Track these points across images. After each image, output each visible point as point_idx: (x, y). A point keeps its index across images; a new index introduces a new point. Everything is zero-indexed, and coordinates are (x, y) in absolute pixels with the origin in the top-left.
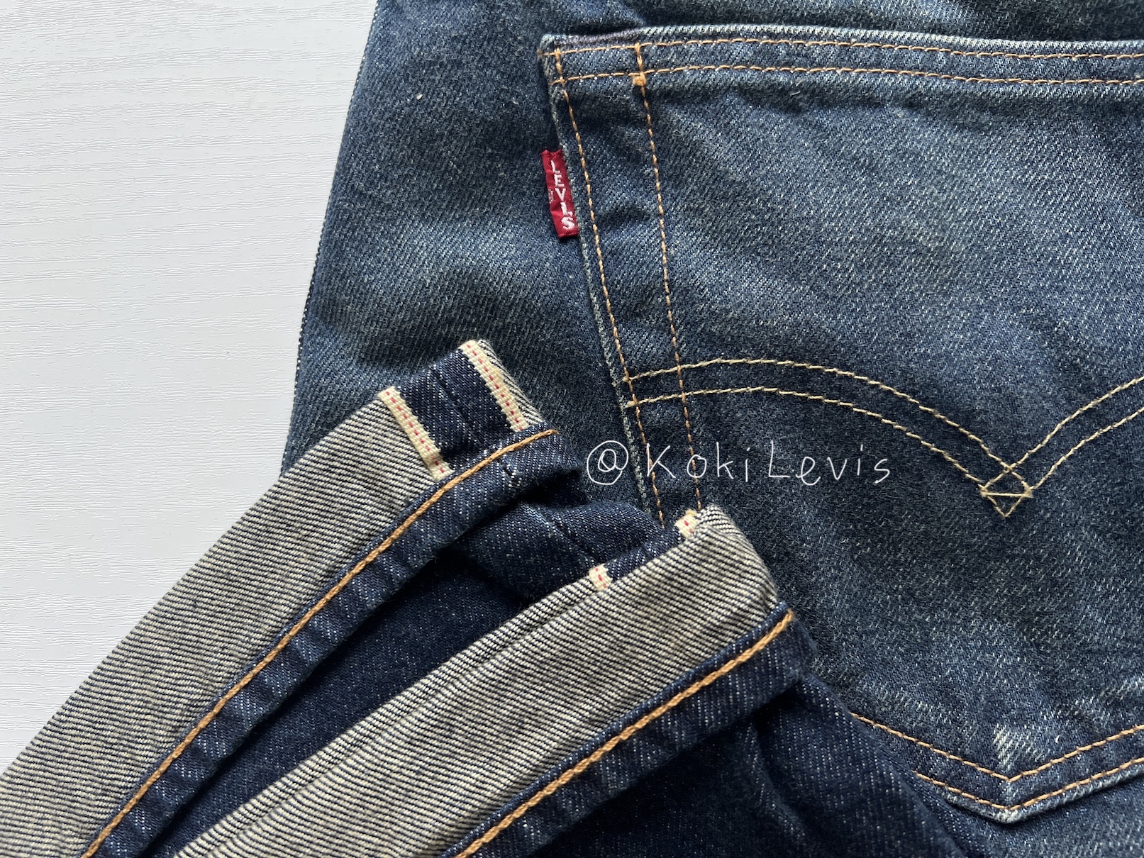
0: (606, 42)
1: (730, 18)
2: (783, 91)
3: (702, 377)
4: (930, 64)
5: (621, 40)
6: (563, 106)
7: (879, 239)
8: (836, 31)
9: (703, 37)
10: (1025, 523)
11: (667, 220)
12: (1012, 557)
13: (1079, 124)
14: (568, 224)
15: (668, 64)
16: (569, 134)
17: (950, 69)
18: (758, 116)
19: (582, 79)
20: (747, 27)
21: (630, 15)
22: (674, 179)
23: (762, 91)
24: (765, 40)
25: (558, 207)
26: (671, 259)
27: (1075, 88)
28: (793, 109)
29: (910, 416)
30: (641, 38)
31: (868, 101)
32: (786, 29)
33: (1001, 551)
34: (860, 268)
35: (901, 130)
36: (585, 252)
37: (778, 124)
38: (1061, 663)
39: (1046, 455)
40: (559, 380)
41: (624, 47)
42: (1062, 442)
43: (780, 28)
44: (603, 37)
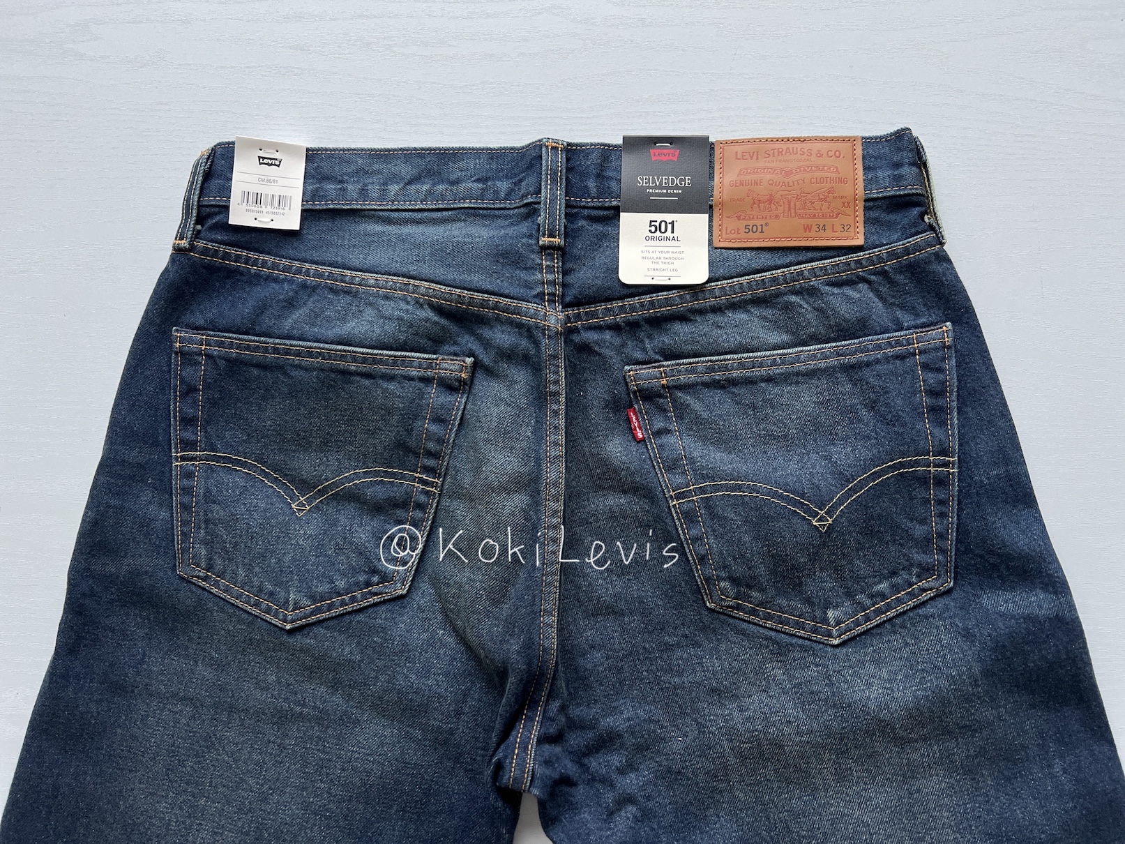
0: (650, 368)
1: (695, 356)
2: (719, 382)
3: (702, 490)
4: (774, 363)
5: (655, 367)
6: (634, 393)
8: (735, 356)
9: (686, 364)
10: (831, 533)
11: (679, 432)
12: (828, 547)
14: (640, 436)
15: (674, 376)
16: (637, 402)
17: (784, 363)
18: (710, 392)
19: (641, 383)
20: (702, 359)
21: (657, 357)
22: (680, 417)
23: (710, 383)
24: (710, 363)
25: (636, 429)
26: (684, 447)
27: (834, 362)
28: (723, 387)
29: (781, 497)
30: (663, 366)
31: (751, 382)
32: (717, 358)
33: (824, 544)
35: (764, 391)
36: (649, 446)
37: (718, 394)
38: (850, 584)
39: (835, 507)
40: (644, 497)
41: (657, 370)
42: (840, 502)
43: (715, 358)
44: (648, 366)
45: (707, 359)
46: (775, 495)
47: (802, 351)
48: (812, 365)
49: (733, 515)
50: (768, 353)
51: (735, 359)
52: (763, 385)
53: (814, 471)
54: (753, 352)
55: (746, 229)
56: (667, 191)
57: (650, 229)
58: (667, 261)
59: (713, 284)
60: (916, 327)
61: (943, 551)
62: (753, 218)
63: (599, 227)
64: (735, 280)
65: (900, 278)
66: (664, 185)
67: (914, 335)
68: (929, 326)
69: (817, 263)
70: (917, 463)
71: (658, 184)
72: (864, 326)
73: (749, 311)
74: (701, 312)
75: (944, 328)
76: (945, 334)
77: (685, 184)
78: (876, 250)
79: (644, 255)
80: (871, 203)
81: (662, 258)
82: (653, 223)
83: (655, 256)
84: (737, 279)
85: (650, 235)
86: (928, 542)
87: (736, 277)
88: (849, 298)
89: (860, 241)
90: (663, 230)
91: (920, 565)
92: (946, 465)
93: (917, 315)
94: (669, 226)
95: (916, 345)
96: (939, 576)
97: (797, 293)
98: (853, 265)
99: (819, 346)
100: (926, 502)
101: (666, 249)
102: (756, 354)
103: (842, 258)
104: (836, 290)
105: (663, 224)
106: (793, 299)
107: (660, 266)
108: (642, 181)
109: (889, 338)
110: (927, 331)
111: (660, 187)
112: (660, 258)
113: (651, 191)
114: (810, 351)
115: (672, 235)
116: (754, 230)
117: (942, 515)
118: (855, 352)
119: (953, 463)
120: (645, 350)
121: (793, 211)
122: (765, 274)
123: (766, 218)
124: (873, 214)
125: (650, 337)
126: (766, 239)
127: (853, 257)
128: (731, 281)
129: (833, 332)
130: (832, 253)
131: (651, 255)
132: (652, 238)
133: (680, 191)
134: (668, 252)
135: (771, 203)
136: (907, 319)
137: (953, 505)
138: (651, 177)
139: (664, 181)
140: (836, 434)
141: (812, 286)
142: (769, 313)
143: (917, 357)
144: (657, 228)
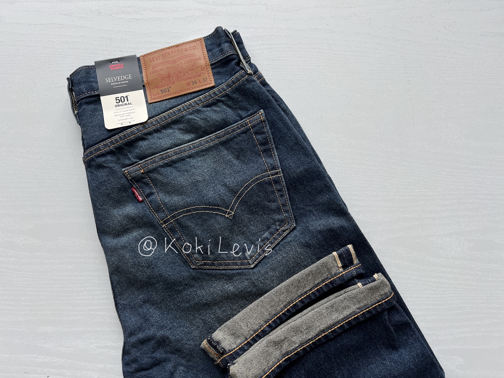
0: (134, 166)
1: (153, 155)
2: (167, 164)
3: (174, 217)
4: (190, 149)
5: (136, 165)
6: (131, 180)
7: (192, 183)
8: (172, 150)
9: (150, 160)
10: (235, 218)
11: (157, 192)
12: (236, 224)
13: (220, 147)
14: (141, 199)
15: (146, 167)
16: (134, 184)
17: (194, 147)
18: (165, 169)
19: (132, 174)
20: (156, 155)
21: (136, 160)
22: (155, 185)
23: (164, 165)
24: (160, 156)
25: (138, 197)
26: (160, 199)
27: (217, 141)
28: (170, 166)
29: (209, 209)
30: (139, 164)
31: (182, 160)
32: (163, 153)
33: (234, 224)
34: (191, 189)
35: (189, 162)
36: (146, 203)
37: (169, 169)
38: (251, 238)
39: (233, 206)
40: (150, 227)
41: (137, 167)
42: (235, 203)
43: (162, 153)
44: (133, 166)
45: (158, 154)
46: (206, 209)
47: (201, 140)
48: (207, 145)
49: (190, 224)
50: (186, 145)
51: (172, 151)
52: (188, 160)
53: (220, 193)
54: (179, 146)
55: (161, 91)
56: (121, 83)
57: (116, 101)
58: (128, 114)
59: (151, 120)
60: (248, 116)
61: (287, 211)
62: (163, 86)
63: (92, 106)
64: (161, 115)
65: (234, 96)
66: (119, 80)
67: (248, 120)
68: (254, 114)
69: (196, 99)
70: (264, 177)
71: (116, 80)
72: (225, 122)
73: (172, 128)
74: (150, 134)
75: (260, 113)
76: (261, 116)
77: (129, 78)
78: (220, 86)
79: (116, 114)
80: (214, 66)
81: (125, 114)
82: (117, 99)
83: (121, 113)
84: (162, 115)
85: (117, 104)
86: (279, 210)
87: (161, 114)
88: (215, 111)
89: (213, 84)
90: (123, 101)
91: (279, 220)
92: (277, 173)
93: (248, 110)
94: (126, 99)
95: (249, 125)
96: (288, 223)
97: (191, 114)
98: (212, 95)
99: (208, 136)
100: (273, 192)
101: (126, 109)
102: (181, 146)
103: (207, 94)
104: (209, 109)
105: (122, 98)
106: (190, 117)
107: (125, 118)
108: (108, 80)
109: (237, 125)
110: (253, 117)
111: (117, 81)
112: (124, 114)
113: (113, 84)
114: (205, 139)
115: (128, 102)
116: (165, 91)
117: (282, 196)
118: (225, 135)
119: (280, 172)
120: (129, 159)
121: (180, 78)
122: (174, 109)
123: (169, 84)
124: (215, 71)
125: (130, 152)
126: (172, 93)
127: (211, 92)
128: (159, 116)
129: (213, 128)
130: (202, 92)
131: (119, 113)
132: (119, 106)
133: (127, 82)
134: (127, 110)
135: (169, 77)
136: (243, 114)
137: (285, 190)
138: (112, 78)
139: (118, 78)
140: (226, 173)
141: (197, 109)
142: (181, 126)
143: (252, 130)
144: (119, 100)
